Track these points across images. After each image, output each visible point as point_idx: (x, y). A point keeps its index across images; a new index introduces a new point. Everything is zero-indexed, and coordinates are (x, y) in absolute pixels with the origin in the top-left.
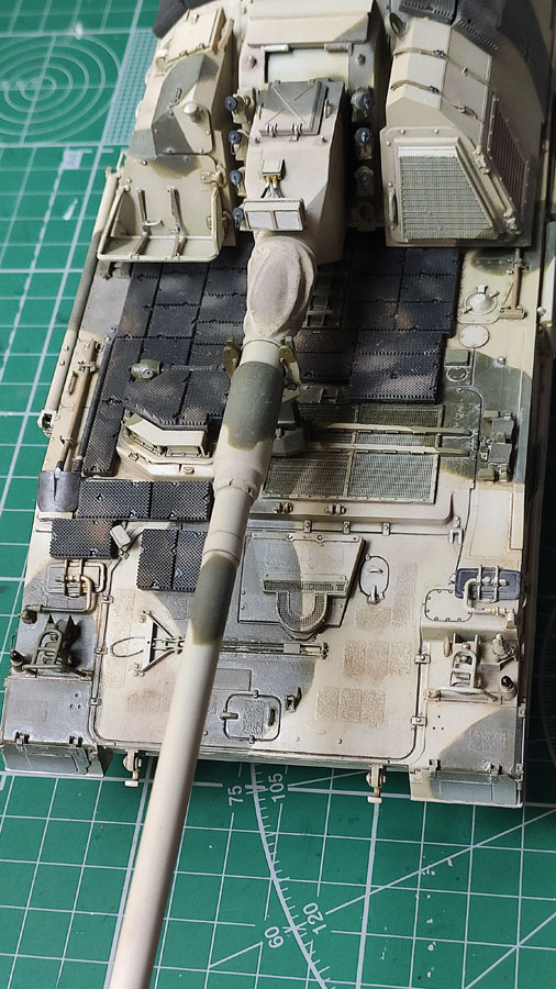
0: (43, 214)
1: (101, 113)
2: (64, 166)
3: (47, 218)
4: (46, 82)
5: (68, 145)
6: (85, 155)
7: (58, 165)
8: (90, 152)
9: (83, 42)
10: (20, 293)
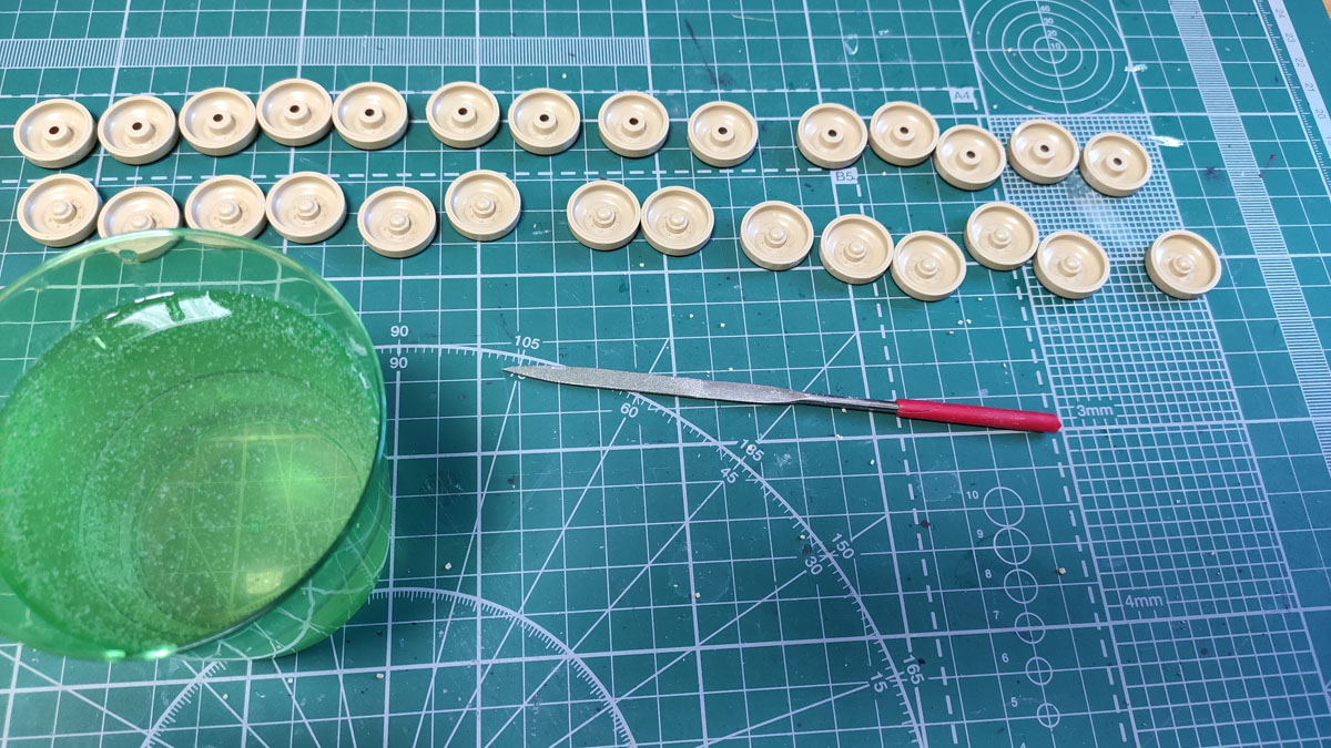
0: (887, 86)
1: (1030, 108)
2: (953, 91)
3: (884, 89)
4: (1058, 55)
5: (981, 88)
6: (972, 104)
7: (952, 85)
8: (976, 108)
9: (1121, 74)
10: (791, 86)
